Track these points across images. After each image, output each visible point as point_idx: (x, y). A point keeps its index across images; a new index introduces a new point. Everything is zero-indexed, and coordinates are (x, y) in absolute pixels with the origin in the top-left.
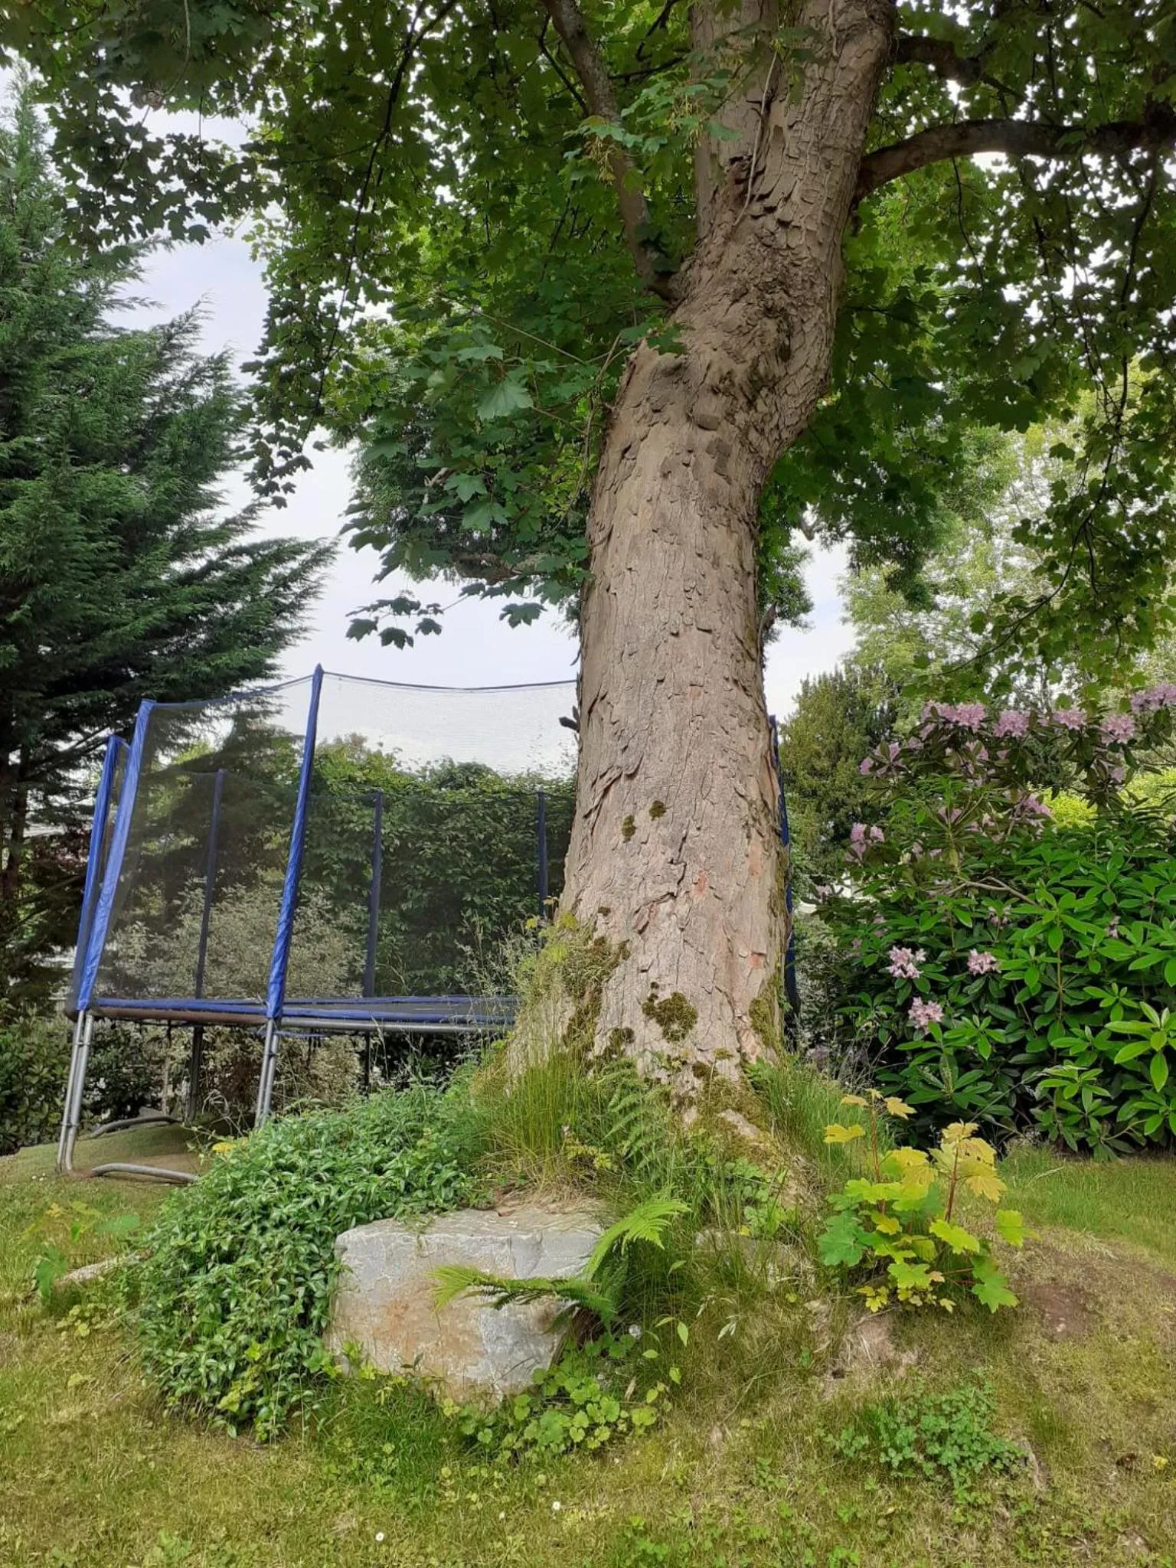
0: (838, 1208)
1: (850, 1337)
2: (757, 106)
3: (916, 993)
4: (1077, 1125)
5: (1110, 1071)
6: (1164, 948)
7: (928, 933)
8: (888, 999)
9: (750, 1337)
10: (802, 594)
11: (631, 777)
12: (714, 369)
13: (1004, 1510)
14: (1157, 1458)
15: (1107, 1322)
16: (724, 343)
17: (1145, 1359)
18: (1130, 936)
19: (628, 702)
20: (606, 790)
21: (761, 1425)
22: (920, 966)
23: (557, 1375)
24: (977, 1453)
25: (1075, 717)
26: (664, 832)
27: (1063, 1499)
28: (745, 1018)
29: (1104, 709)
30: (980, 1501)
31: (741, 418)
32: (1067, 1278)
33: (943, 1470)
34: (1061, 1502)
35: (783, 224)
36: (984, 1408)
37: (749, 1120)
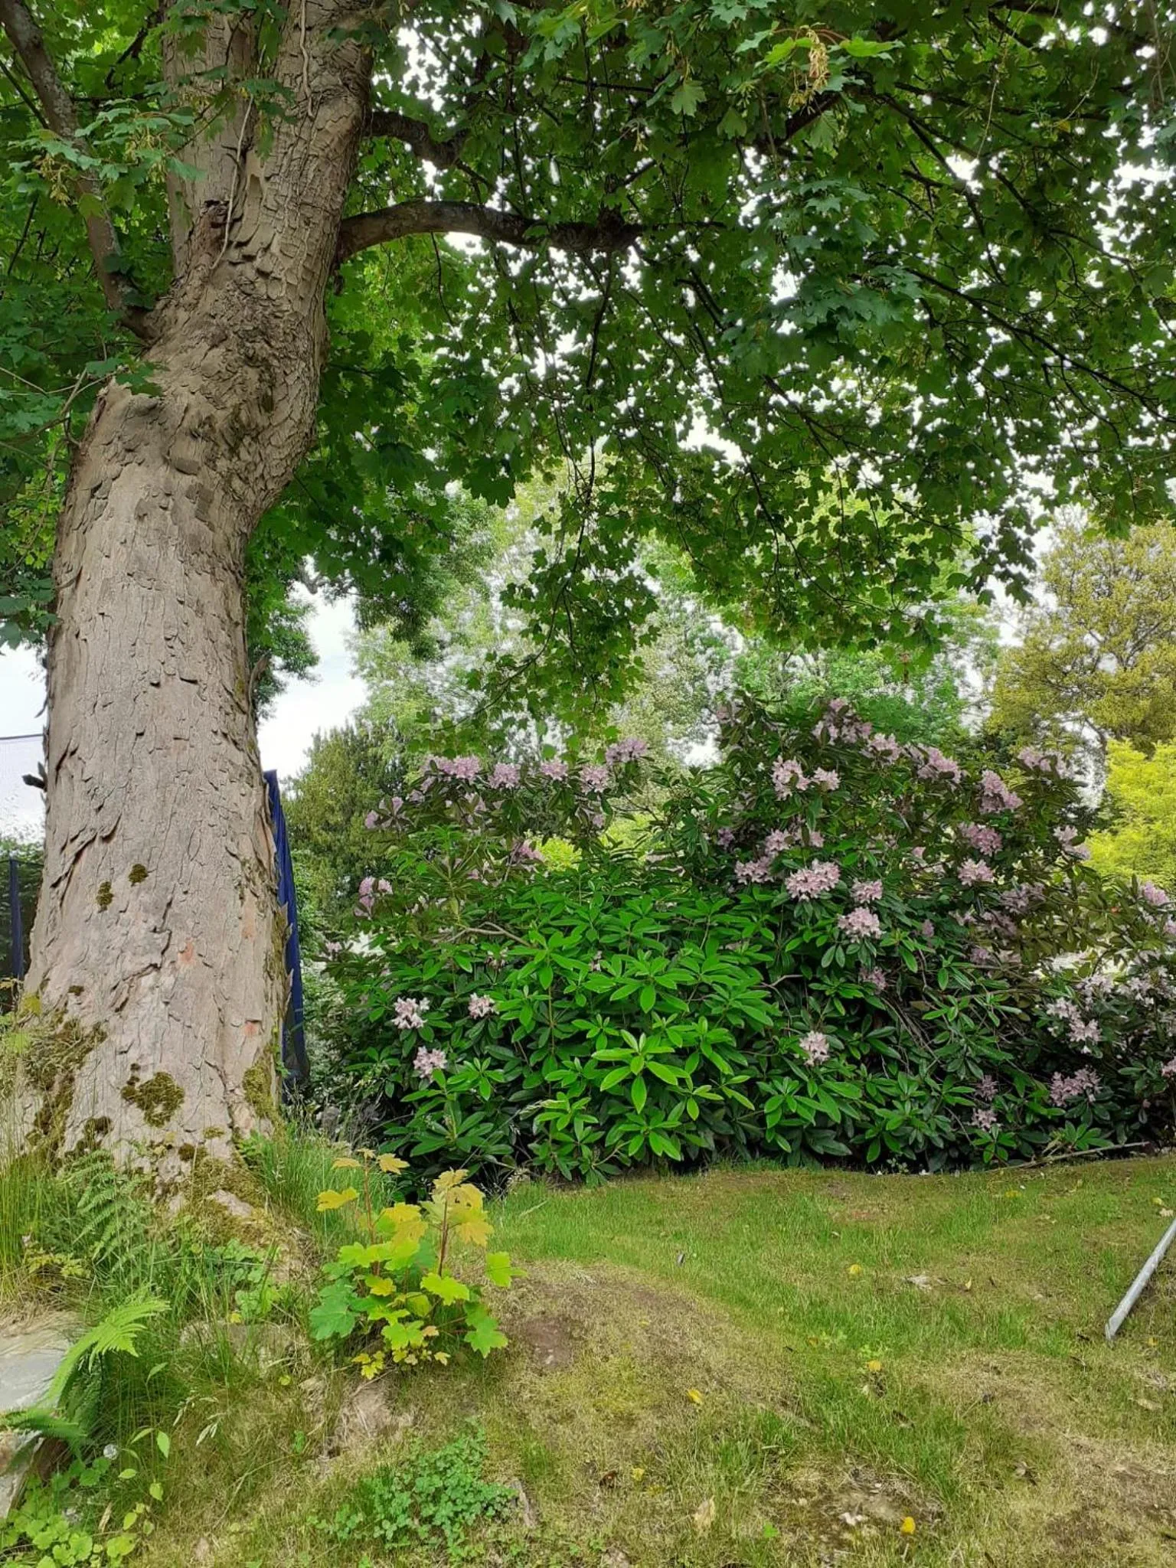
0: (331, 1278)
1: (346, 1410)
2: (232, 153)
3: (421, 1042)
4: (571, 1154)
5: (598, 1099)
6: (640, 978)
7: (432, 981)
8: (394, 1051)
9: (241, 1433)
10: (306, 648)
11: (107, 839)
12: (192, 412)
13: (496, 1557)
14: (635, 1470)
15: (592, 1345)
16: (202, 388)
17: (625, 1375)
18: (611, 970)
19: (103, 757)
20: (78, 855)
21: (251, 1526)
22: (423, 1015)
23: (17, 1521)
24: (470, 1504)
25: (556, 768)
26: (145, 898)
27: (551, 1532)
28: (237, 1091)
29: (583, 762)
30: (473, 1554)
31: (222, 464)
32: (555, 1309)
33: (437, 1531)
34: (549, 1535)
35: (263, 274)
36: (477, 1456)
37: (241, 1199)
